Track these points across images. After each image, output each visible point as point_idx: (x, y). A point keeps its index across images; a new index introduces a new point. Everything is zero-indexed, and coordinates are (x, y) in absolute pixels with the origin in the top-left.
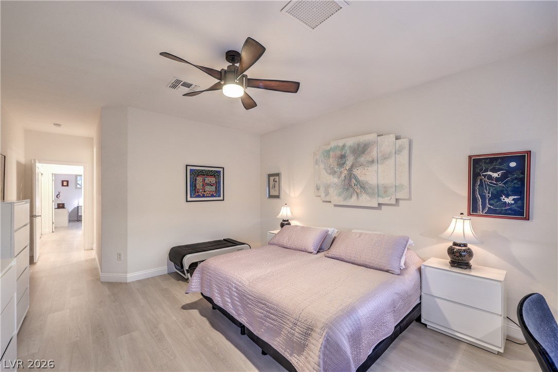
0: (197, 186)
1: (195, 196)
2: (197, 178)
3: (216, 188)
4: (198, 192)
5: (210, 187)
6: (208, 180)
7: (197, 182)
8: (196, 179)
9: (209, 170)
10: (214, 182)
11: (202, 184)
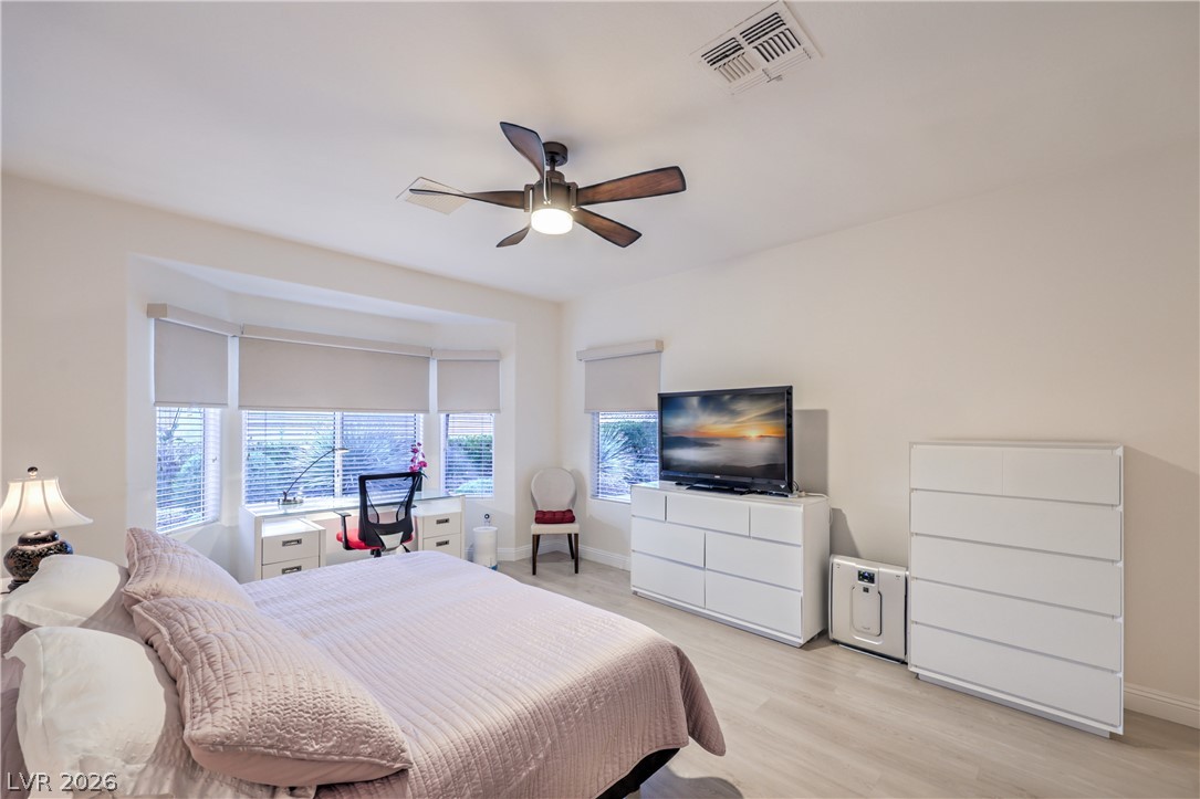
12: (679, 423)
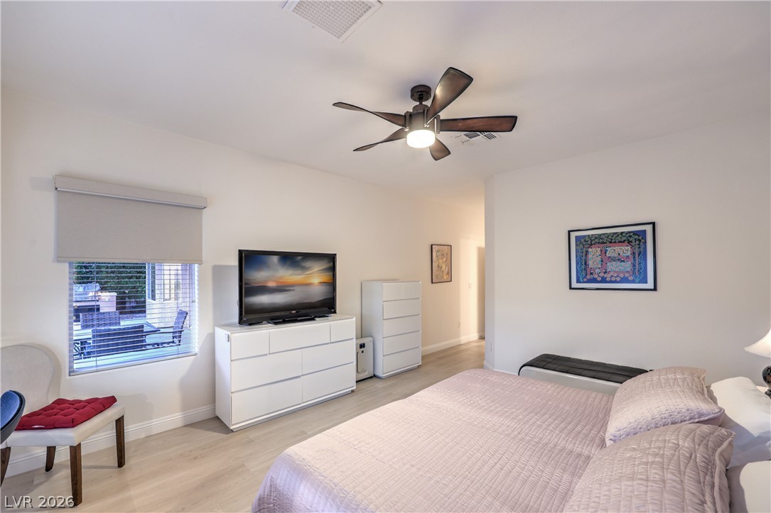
0: (590, 263)
1: (585, 280)
2: (590, 250)
3: (634, 265)
4: (591, 274)
5: (619, 263)
6: (612, 251)
7: (590, 256)
8: (587, 252)
9: (614, 234)
10: (629, 254)
11: (599, 258)
12: (258, 276)
